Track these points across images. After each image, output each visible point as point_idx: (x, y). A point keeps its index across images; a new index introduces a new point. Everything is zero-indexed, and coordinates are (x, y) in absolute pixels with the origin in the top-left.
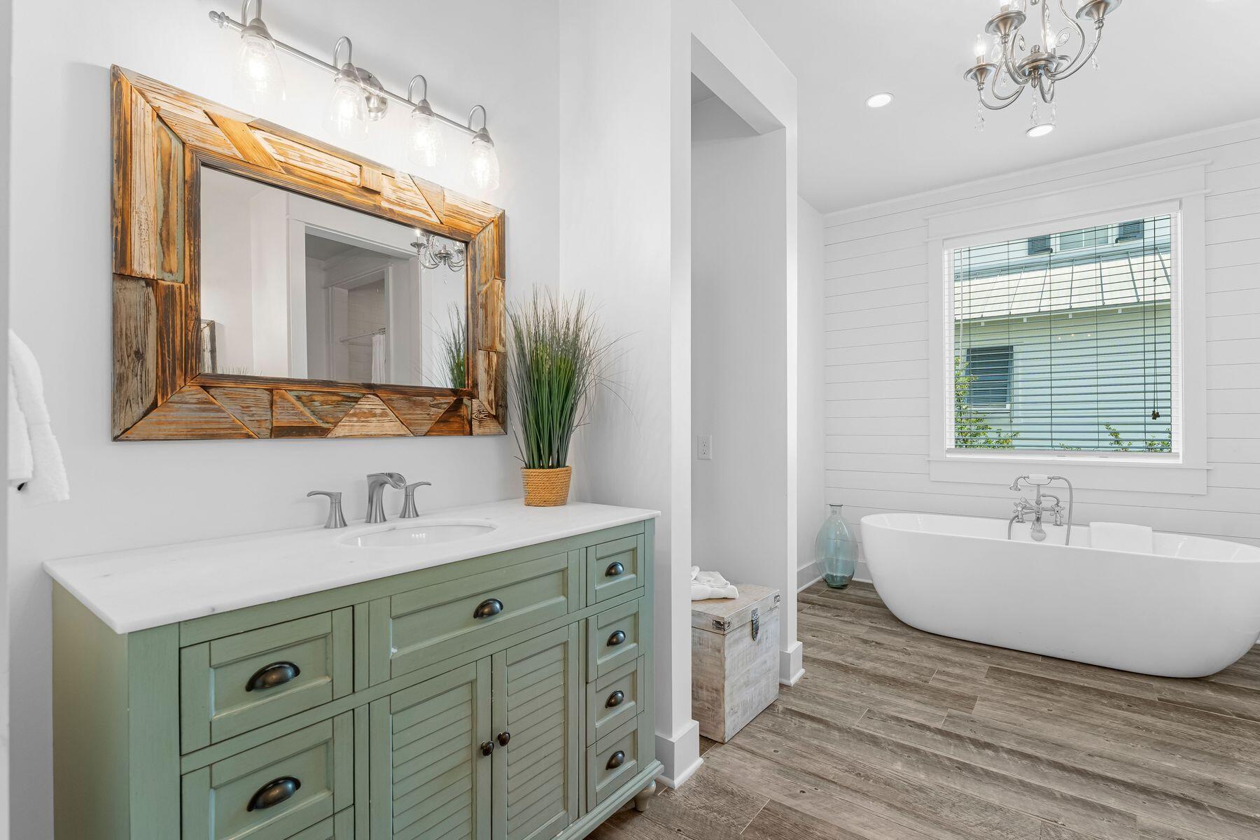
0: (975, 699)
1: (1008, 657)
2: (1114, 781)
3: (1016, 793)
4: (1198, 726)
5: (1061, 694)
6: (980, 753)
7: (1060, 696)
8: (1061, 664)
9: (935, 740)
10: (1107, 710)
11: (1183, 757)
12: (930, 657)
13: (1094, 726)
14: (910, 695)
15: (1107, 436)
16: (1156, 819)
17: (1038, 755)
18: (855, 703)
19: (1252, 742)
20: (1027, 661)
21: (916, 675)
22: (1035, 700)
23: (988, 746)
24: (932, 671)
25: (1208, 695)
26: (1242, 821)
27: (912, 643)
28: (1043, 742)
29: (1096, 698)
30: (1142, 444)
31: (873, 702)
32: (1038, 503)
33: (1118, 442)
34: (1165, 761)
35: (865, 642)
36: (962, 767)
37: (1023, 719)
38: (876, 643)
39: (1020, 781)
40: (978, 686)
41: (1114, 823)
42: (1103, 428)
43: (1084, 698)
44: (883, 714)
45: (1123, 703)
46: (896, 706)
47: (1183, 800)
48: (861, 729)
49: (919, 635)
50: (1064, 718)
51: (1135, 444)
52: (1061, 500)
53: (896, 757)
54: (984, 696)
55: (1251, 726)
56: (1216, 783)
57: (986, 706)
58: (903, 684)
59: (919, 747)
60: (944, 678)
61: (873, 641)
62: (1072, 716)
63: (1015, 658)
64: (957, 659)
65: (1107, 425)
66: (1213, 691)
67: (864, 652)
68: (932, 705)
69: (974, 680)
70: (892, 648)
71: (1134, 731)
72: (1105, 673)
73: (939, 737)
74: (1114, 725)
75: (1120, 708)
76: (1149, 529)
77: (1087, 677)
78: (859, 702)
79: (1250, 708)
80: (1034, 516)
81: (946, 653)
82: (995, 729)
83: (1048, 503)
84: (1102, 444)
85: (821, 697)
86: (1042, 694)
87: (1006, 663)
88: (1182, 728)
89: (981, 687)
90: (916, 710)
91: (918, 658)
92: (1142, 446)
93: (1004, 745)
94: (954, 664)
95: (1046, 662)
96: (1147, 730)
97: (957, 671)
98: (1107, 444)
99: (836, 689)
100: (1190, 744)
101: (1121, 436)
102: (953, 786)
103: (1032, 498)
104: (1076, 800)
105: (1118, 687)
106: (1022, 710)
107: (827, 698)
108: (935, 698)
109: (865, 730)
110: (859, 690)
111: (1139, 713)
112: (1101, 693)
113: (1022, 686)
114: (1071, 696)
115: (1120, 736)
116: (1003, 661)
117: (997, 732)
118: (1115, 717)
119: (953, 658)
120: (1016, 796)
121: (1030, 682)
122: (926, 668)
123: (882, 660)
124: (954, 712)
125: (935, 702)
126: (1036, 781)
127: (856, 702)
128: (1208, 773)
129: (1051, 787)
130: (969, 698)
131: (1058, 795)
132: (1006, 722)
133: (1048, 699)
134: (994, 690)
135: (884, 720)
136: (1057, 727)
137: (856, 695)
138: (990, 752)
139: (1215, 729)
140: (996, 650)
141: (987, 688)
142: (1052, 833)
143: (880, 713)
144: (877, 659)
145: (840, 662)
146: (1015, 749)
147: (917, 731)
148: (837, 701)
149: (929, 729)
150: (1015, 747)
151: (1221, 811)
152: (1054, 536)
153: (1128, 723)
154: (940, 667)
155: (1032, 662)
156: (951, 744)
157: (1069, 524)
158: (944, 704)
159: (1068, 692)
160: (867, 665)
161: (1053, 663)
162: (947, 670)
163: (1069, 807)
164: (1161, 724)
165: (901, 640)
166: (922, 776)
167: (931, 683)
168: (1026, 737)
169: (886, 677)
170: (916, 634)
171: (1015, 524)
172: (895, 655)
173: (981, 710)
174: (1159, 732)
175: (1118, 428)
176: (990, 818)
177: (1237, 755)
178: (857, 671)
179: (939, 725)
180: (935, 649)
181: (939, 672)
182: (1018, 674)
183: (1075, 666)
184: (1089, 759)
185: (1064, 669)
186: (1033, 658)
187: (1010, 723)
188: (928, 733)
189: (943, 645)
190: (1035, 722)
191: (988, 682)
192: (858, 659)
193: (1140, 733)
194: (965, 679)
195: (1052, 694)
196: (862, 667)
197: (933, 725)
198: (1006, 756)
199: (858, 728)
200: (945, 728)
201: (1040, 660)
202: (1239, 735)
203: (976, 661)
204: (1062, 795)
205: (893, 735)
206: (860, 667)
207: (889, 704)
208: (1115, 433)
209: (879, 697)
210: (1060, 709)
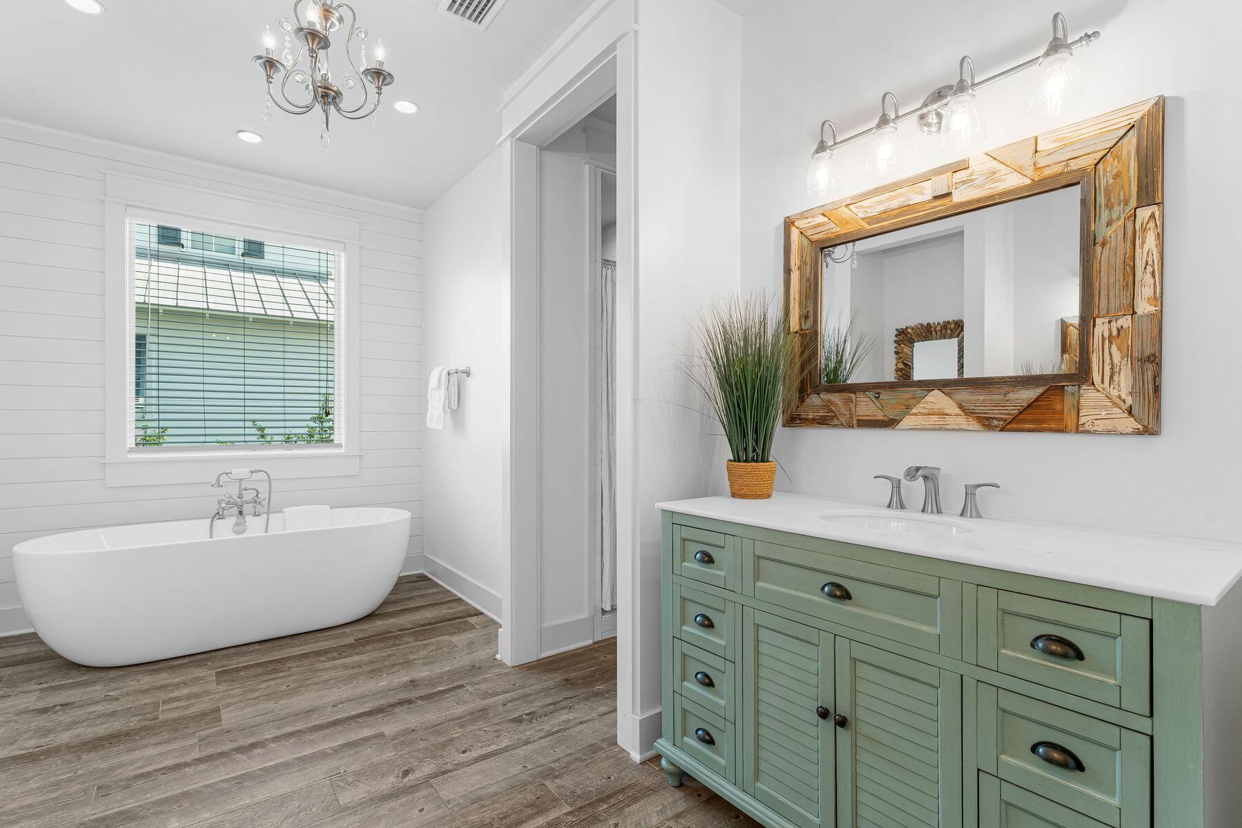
0: (218, 710)
1: (228, 656)
2: (359, 716)
3: (299, 771)
4: (384, 648)
5: (289, 669)
6: (250, 758)
7: (289, 670)
8: (276, 643)
9: (200, 772)
10: (328, 664)
11: (388, 674)
12: (146, 691)
13: (326, 682)
14: (144, 742)
15: (254, 431)
16: (395, 726)
17: (298, 728)
18: (72, 790)
19: (415, 644)
20: (247, 652)
21: (139, 718)
22: (272, 683)
23: (254, 746)
24: (156, 706)
25: (380, 624)
26: (433, 698)
27: (113, 685)
28: (296, 715)
29: (316, 658)
30: (282, 438)
31: (99, 775)
32: (240, 496)
33: (263, 436)
34: (380, 683)
35: (44, 711)
36: (240, 781)
37: (270, 705)
38: (62, 705)
39: (298, 759)
40: (213, 696)
41: (374, 746)
42: (249, 424)
43: (307, 663)
44: (121, 781)
45: (335, 654)
46: (132, 763)
47: (401, 703)
48: (101, 815)
49: (117, 672)
50: (301, 687)
51: (276, 438)
52: (260, 491)
53: (164, 816)
54: (224, 702)
55: (409, 634)
56: (411, 682)
57: (232, 711)
58: (128, 734)
59: (185, 789)
60: (175, 705)
61: (55, 706)
62: (307, 682)
63: (235, 654)
64: (177, 680)
65: (253, 421)
66: (380, 620)
67: (50, 724)
68: (175, 739)
69: (207, 693)
70: (89, 701)
71: (352, 671)
72: (312, 636)
73: (202, 767)
74: (338, 674)
75: (334, 659)
76: (328, 507)
77: (300, 645)
78: (79, 786)
79: (403, 623)
80: (235, 510)
81: (162, 678)
82: (252, 727)
83: (248, 496)
84: (248, 438)
85: (12, 812)
86: (274, 676)
87: (229, 663)
88: (377, 654)
89: (218, 696)
90: (160, 754)
91: (131, 698)
92: (281, 439)
93: (268, 737)
94: (177, 686)
95: (264, 646)
96: (360, 666)
97: (186, 691)
98: (255, 438)
99: (32, 790)
100: (386, 663)
101: (267, 431)
102: (242, 803)
103: (235, 492)
104: (344, 746)
105: (325, 643)
106: (266, 698)
107: (22, 808)
108: (176, 731)
109: (107, 813)
110: (68, 773)
111: (348, 657)
112: (318, 653)
113: (255, 676)
114: (297, 666)
115: (346, 680)
116: (225, 662)
117: (255, 729)
118: (335, 667)
119: (173, 681)
120: (298, 774)
121: (259, 670)
122: (146, 704)
123: (83, 722)
124: (204, 733)
125: (177, 734)
126: (308, 751)
127: (74, 788)
128: (403, 677)
129: (321, 748)
130: (212, 712)
131: (330, 751)
132: (258, 716)
133: (281, 677)
134: (232, 692)
135: (125, 787)
136: (301, 697)
137: (69, 780)
138: (259, 751)
139: (394, 645)
140: (213, 654)
141: (224, 694)
142: (341, 784)
143: (116, 782)
144: (74, 724)
145: (17, 753)
146: (278, 734)
147: (174, 775)
148: (42, 803)
149: (186, 765)
150: (277, 733)
151: (422, 698)
152: (254, 526)
153: (345, 667)
154: (163, 696)
155: (252, 652)
156: (218, 766)
157: (268, 513)
158: (189, 731)
159: (293, 665)
160: (64, 737)
161: (269, 645)
162: (172, 695)
163: (341, 755)
164: (364, 658)
165: (97, 688)
166: (207, 816)
167: (161, 717)
168: (282, 719)
169: (100, 739)
170: (112, 674)
171: (217, 522)
172: (99, 708)
173: (229, 718)
174: (366, 664)
175: (263, 424)
176: (290, 807)
177: (412, 657)
178: (50, 752)
179: (196, 754)
180: (146, 681)
181: (165, 702)
182: (245, 667)
183: (288, 641)
184: (335, 709)
185: (281, 646)
186: (251, 648)
187: (261, 715)
188: (187, 769)
189: (153, 672)
190: (281, 702)
191: (222, 688)
192: (45, 736)
193: (357, 670)
194: (197, 696)
195: (283, 671)
196: (58, 742)
197: (188, 759)
198: (273, 745)
199: (94, 817)
200: (203, 754)
201: (257, 647)
202: (407, 643)
203: (199, 672)
204: (332, 750)
205: (148, 796)
206: (54, 745)
207: (121, 765)
208: (261, 429)
209: (103, 765)
210: (295, 681)
